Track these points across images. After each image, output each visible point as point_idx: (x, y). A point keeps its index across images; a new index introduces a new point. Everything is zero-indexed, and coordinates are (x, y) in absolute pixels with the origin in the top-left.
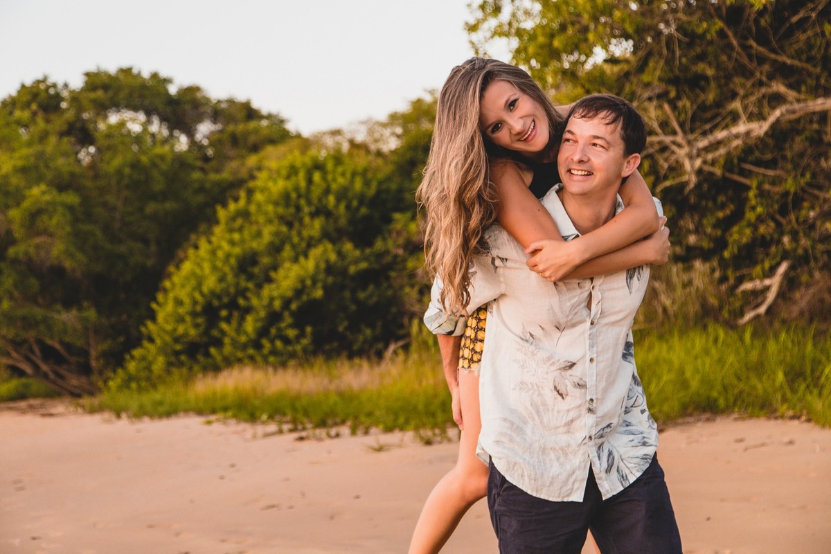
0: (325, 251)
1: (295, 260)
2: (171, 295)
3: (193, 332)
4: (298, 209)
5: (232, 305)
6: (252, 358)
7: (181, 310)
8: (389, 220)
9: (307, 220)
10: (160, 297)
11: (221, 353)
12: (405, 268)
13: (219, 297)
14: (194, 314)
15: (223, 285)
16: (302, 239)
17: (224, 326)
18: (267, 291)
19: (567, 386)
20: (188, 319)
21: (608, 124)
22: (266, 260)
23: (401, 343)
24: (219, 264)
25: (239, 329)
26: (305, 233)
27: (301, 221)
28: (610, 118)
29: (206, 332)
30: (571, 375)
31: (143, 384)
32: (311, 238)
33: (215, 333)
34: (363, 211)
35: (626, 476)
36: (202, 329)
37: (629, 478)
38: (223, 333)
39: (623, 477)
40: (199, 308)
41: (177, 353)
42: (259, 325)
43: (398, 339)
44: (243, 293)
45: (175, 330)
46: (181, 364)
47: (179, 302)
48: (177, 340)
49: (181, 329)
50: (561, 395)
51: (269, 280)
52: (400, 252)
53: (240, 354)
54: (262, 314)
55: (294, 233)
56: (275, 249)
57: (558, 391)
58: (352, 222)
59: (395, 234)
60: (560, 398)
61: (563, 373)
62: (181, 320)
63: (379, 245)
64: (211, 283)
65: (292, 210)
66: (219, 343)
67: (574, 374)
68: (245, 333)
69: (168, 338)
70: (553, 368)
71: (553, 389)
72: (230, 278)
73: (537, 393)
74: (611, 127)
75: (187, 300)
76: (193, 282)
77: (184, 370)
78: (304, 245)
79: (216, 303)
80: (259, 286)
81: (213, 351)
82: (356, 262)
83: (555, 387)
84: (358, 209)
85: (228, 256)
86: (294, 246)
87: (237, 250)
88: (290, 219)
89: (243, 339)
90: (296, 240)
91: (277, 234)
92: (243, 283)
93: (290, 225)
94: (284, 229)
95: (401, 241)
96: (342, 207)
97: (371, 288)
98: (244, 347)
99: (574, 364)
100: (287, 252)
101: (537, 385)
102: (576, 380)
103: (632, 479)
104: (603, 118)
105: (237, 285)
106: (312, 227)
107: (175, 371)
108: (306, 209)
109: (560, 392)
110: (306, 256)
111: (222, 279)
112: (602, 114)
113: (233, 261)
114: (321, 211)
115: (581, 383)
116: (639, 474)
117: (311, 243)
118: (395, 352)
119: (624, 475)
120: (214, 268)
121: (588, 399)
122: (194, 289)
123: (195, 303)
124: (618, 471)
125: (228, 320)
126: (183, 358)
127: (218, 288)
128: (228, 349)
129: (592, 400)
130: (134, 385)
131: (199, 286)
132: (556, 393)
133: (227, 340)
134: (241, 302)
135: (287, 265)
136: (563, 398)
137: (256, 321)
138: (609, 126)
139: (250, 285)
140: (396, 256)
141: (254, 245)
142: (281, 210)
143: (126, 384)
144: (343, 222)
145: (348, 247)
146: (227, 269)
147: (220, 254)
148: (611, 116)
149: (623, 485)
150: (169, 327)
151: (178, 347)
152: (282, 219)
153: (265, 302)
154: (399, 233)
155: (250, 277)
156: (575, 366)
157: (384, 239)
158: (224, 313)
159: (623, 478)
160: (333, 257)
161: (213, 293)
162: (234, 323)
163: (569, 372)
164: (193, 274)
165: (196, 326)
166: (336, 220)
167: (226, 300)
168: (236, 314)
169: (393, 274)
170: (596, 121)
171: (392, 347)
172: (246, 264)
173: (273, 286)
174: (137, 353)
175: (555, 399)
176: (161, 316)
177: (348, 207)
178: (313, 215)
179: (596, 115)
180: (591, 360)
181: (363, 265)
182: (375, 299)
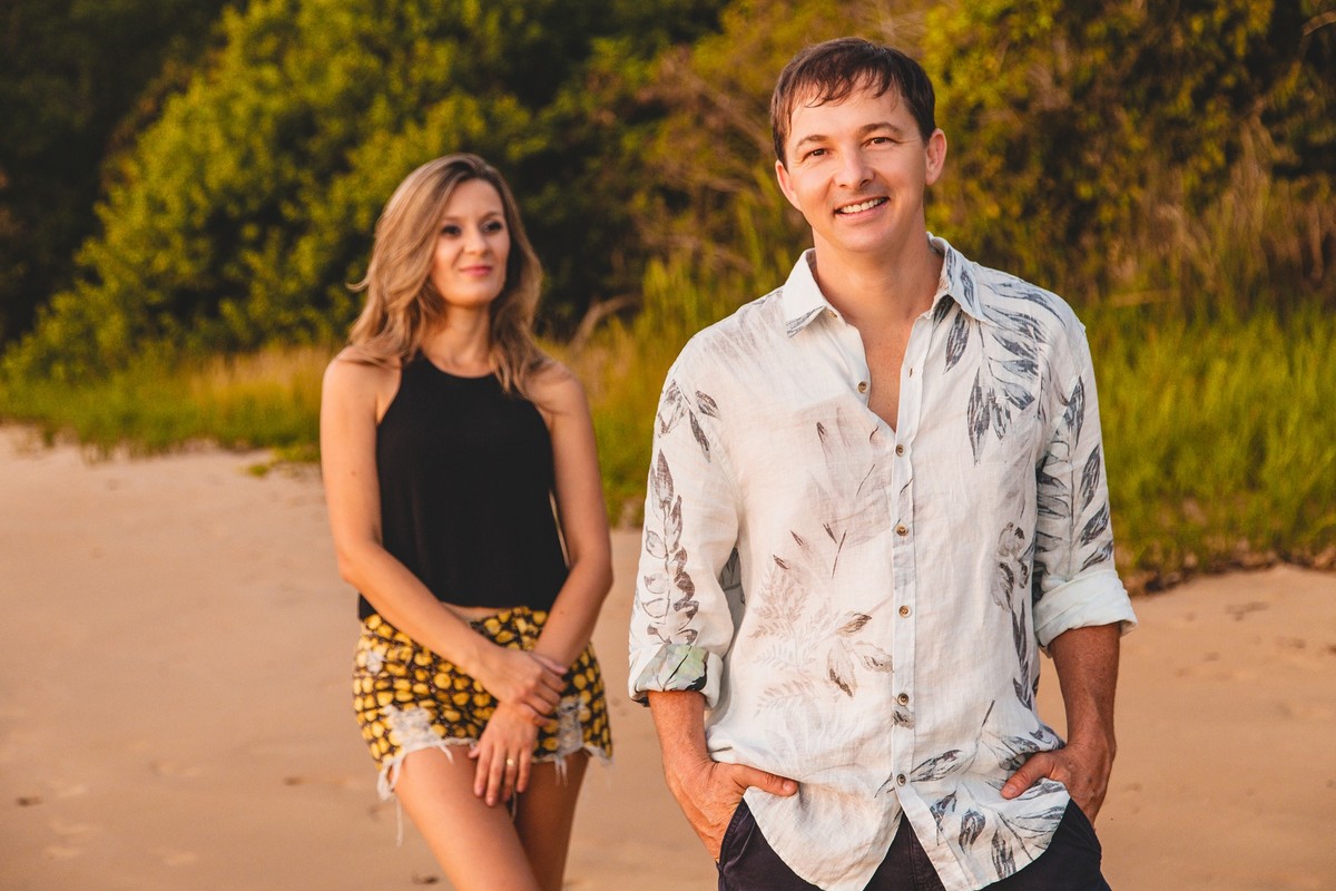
0: (459, 112)
1: (397, 128)
2: (139, 193)
3: (186, 269)
4: (401, 22)
5: (268, 216)
6: (310, 327)
7: (164, 223)
8: (583, 52)
9: (422, 47)
10: (118, 195)
11: (244, 312)
12: (617, 152)
13: (240, 199)
14: (190, 233)
15: (248, 175)
16: (408, 84)
17: (253, 259)
18: (340, 189)
19: (853, 665)
20: (178, 242)
21: (879, 95)
22: (335, 127)
23: (613, 304)
24: (239, 130)
25: (283, 265)
26: (417, 73)
27: (408, 48)
28: (876, 81)
29: (214, 268)
30: (860, 643)
31: (80, 368)
32: (428, 84)
33: (232, 271)
34: (535, 31)
35: (1011, 853)
36: (204, 262)
37: (1016, 858)
38: (248, 271)
39: (1003, 855)
40: (199, 220)
41: (153, 311)
42: (325, 259)
43: (606, 295)
44: (291, 192)
45: (148, 262)
46: (161, 332)
47: (157, 207)
48: (152, 282)
49: (162, 262)
50: (844, 687)
51: (345, 168)
52: (607, 118)
53: (287, 317)
54: (331, 236)
55: (394, 73)
56: (355, 103)
57: (838, 682)
58: (511, 53)
59: (596, 83)
60: (845, 694)
61: (845, 640)
62: (162, 242)
63: (565, 103)
64: (224, 168)
65: (387, 25)
66: (240, 292)
67: (865, 641)
68: (296, 274)
69: (132, 278)
70: (825, 633)
71: (828, 678)
72: (263, 159)
73: (800, 699)
74: (886, 98)
75: (175, 204)
76: (186, 168)
77: (168, 344)
78: (412, 98)
79: (233, 210)
80: (324, 180)
81: (228, 308)
82: (522, 135)
83: (832, 673)
84: (522, 28)
85: (257, 114)
86: (393, 100)
87: (276, 104)
88: (383, 41)
89: (292, 286)
90: (397, 86)
91: (355, 73)
92: (290, 173)
93: (384, 56)
94: (372, 63)
95: (609, 95)
96: (492, 24)
97: (551, 191)
98: (294, 303)
99: (866, 618)
100: (380, 111)
101: (796, 683)
102: (871, 653)
103: (1021, 861)
104: (866, 88)
105: (277, 174)
106: (430, 61)
107: (150, 348)
108: (418, 24)
109: (842, 682)
110: (421, 122)
111: (246, 161)
112: (861, 81)
113: (267, 125)
114: (450, 29)
115: (880, 658)
116: (1036, 854)
117: (430, 96)
118: (602, 323)
119: (1008, 851)
120: (231, 139)
121: (896, 693)
122: (189, 180)
123: (191, 208)
124: (995, 841)
125: (258, 245)
126: (167, 320)
127: (241, 180)
128: (258, 307)
129: (904, 697)
130: (59, 370)
131: (198, 176)
132: (836, 686)
133: (257, 289)
134: (289, 211)
135: (380, 137)
136: (850, 694)
137: (319, 249)
138: (883, 97)
139: (307, 177)
140: (598, 126)
141: (312, 94)
142: (367, 24)
143: (43, 366)
144: (492, 52)
145: (506, 105)
146: (257, 141)
147: (240, 110)
148: (877, 77)
149: (999, 872)
150: (136, 257)
151: (155, 297)
152: (367, 42)
153: (338, 211)
154: (604, 80)
155: (302, 159)
156: (869, 622)
157: (576, 92)
158: (250, 232)
159: (1005, 857)
160: (476, 126)
161: (228, 191)
162: (272, 252)
163: (858, 636)
164: (184, 149)
165: (193, 256)
166: (479, 48)
167: (253, 205)
168: (275, 235)
169: (594, 164)
170: (856, 97)
171: (594, 314)
172: (294, 132)
173: (354, 180)
174: (62, 302)
175: (836, 699)
176: (116, 235)
177: (504, 23)
178: (436, 35)
179: (850, 85)
180: (903, 610)
181: (537, 144)
182: (559, 215)
